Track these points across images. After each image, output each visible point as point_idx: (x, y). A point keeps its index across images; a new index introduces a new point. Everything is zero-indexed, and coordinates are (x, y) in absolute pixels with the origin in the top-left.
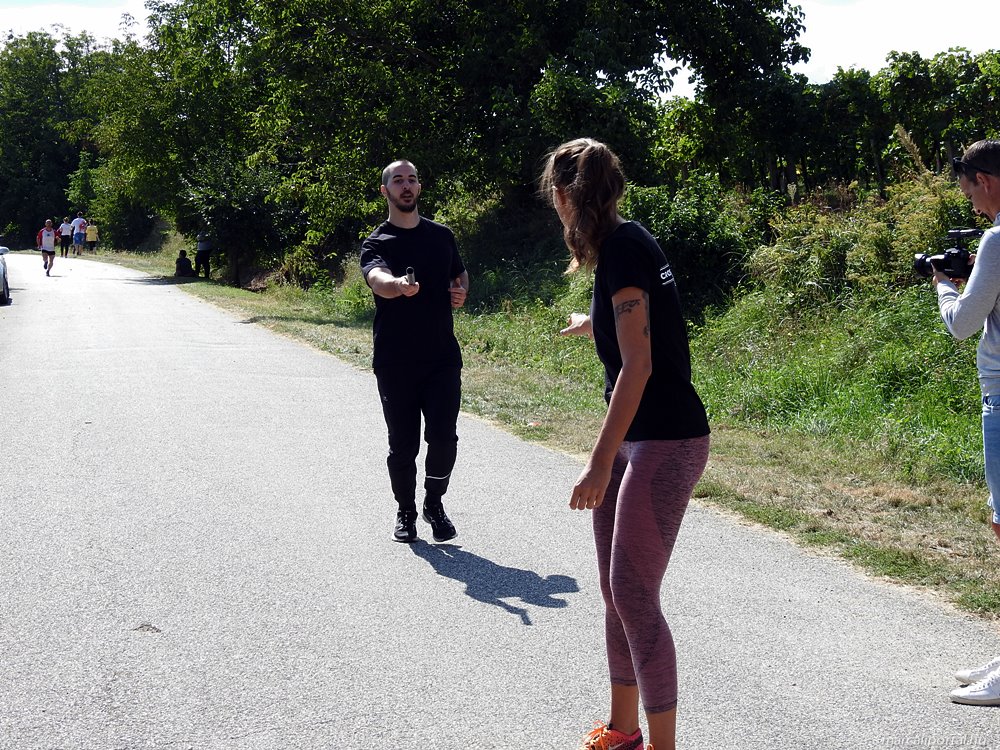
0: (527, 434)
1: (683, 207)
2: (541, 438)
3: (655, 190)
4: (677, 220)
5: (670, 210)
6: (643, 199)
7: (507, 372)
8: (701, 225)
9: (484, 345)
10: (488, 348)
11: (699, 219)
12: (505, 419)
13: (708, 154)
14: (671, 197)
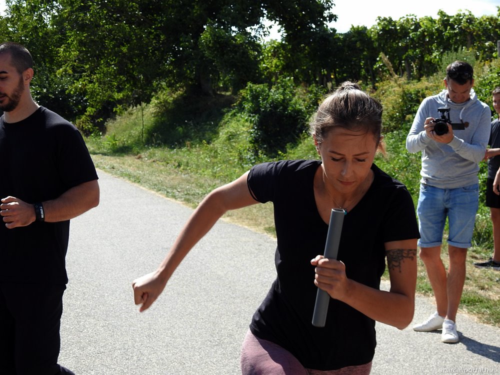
1: (275, 94)
3: (261, 86)
4: (273, 101)
5: (269, 96)
6: (256, 90)
7: (189, 178)
8: (285, 103)
9: (177, 164)
10: (179, 166)
11: (284, 100)
12: (188, 201)
13: (287, 68)
14: (270, 89)
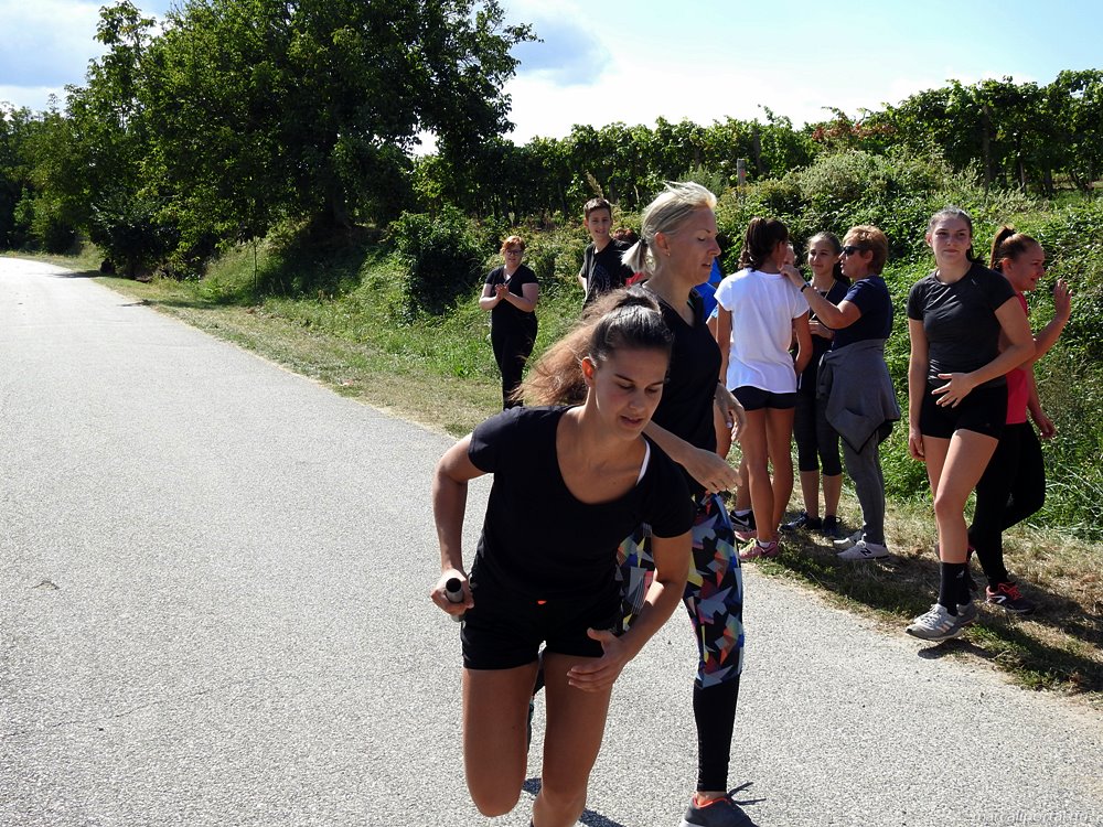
0: (343, 391)
1: (440, 228)
2: (354, 395)
3: (421, 216)
4: (437, 237)
5: (431, 230)
6: (414, 222)
8: (453, 239)
9: (305, 322)
10: (308, 324)
11: (452, 235)
12: (326, 379)
14: (432, 220)
